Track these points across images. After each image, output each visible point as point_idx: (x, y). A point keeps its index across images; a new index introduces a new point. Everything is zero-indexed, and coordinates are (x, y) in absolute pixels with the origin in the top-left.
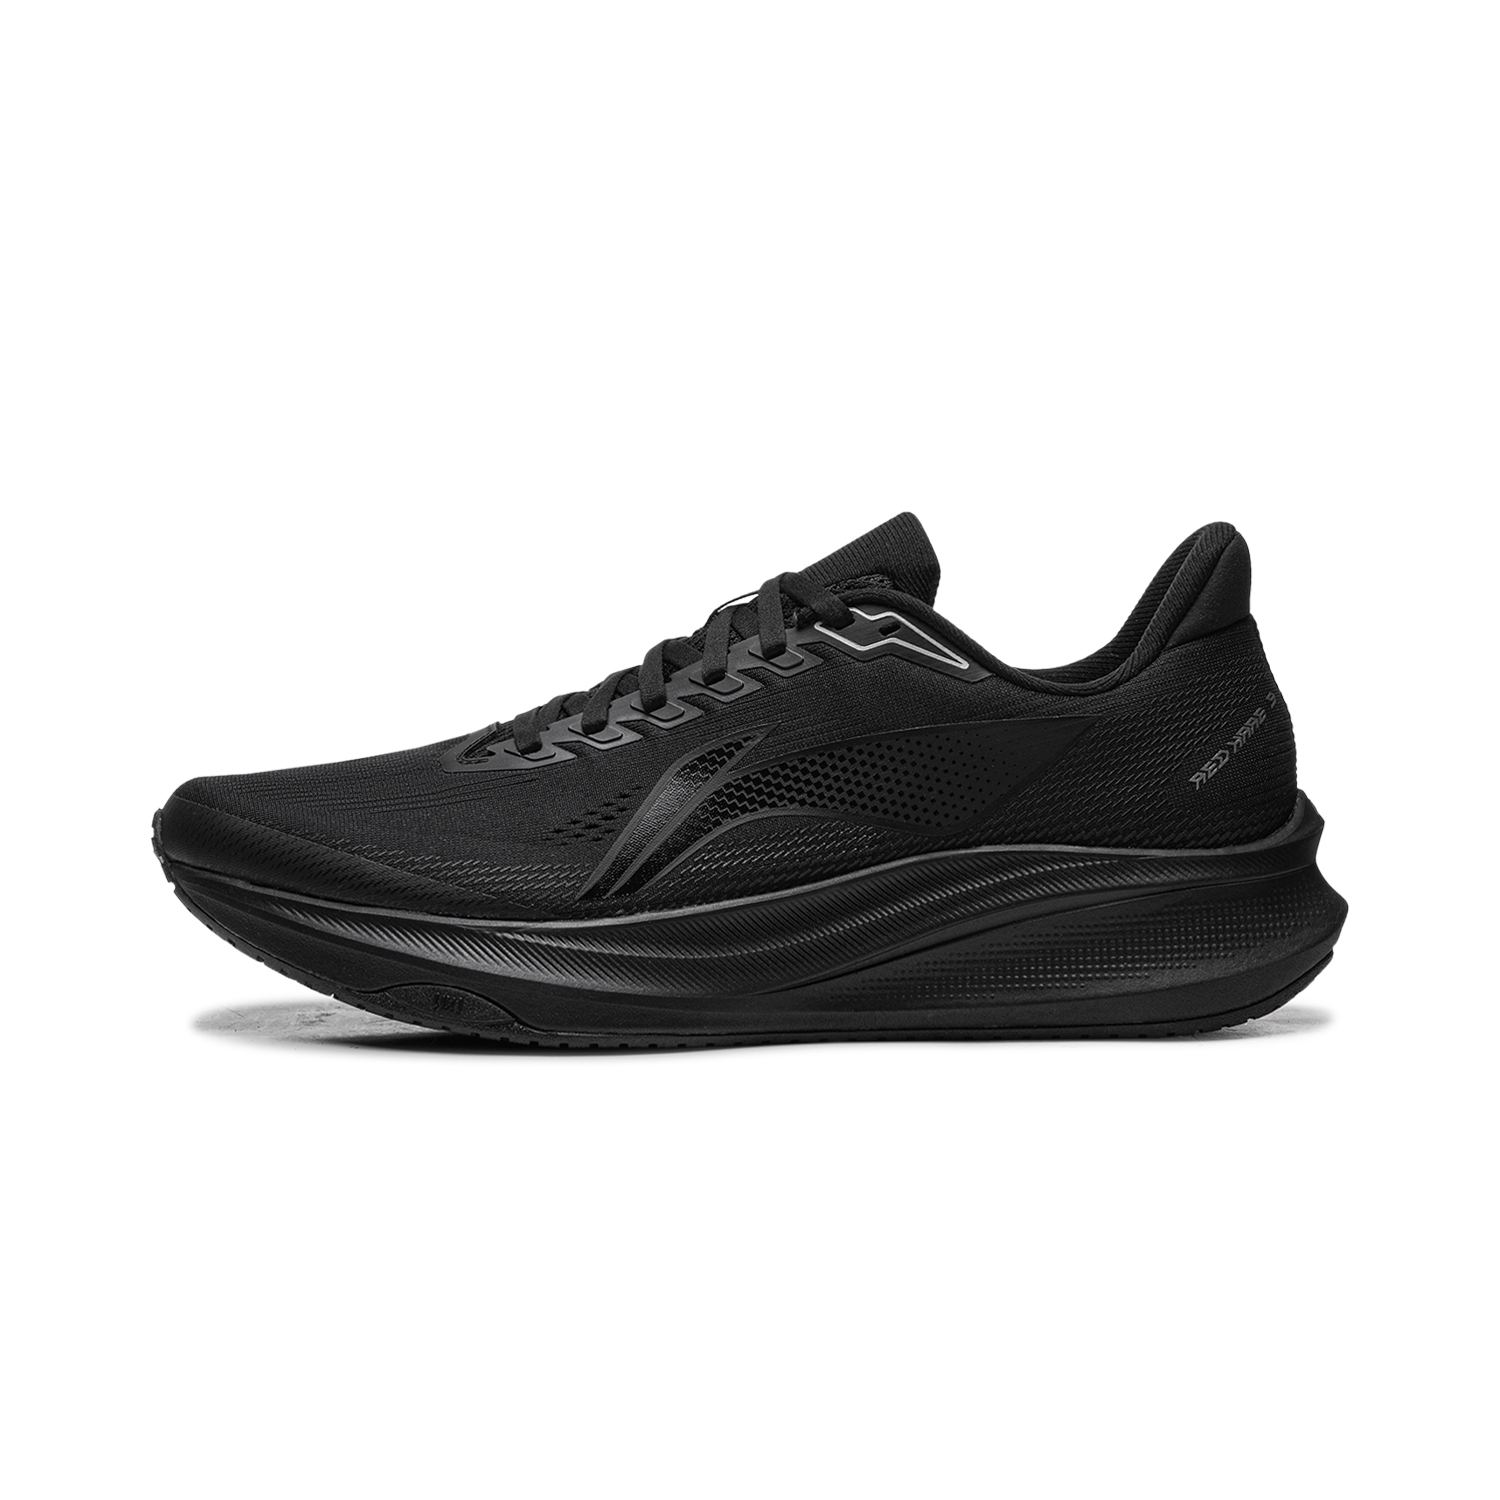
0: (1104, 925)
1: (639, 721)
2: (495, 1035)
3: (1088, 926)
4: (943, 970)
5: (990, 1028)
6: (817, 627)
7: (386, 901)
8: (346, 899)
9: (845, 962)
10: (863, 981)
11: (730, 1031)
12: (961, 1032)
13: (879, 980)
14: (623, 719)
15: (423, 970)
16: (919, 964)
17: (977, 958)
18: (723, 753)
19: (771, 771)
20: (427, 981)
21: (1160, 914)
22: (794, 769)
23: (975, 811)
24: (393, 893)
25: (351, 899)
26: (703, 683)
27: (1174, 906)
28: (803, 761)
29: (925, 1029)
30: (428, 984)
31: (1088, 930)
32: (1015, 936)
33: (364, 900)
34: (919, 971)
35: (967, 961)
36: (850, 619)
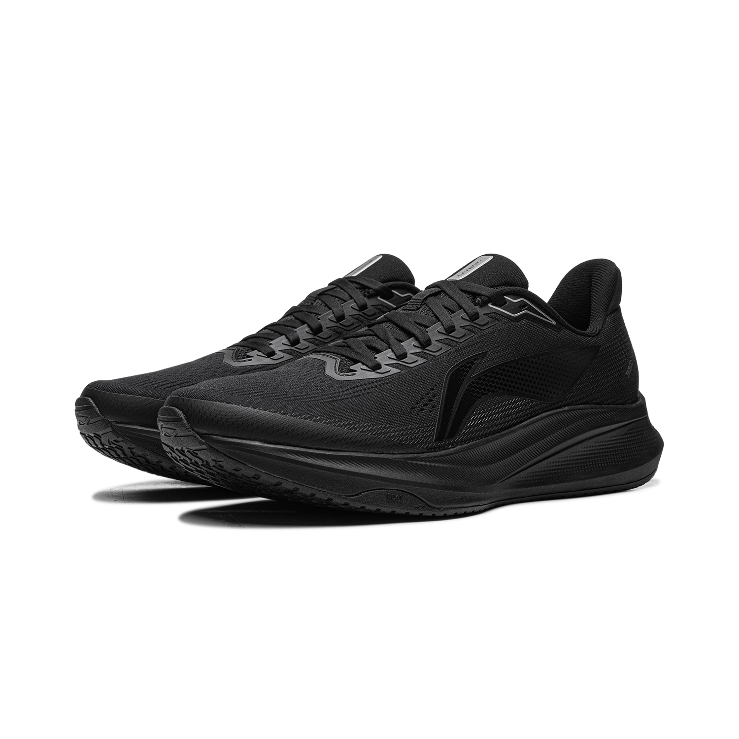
0: (611, 441)
1: (420, 352)
2: (417, 513)
3: (606, 441)
4: (556, 466)
5: (573, 491)
6: (490, 305)
7: (351, 448)
8: (329, 448)
9: (524, 464)
10: (528, 474)
11: (491, 501)
12: (561, 494)
13: (533, 472)
14: (413, 352)
15: (380, 482)
16: (547, 464)
17: (568, 459)
18: (467, 367)
19: (489, 375)
20: (382, 488)
21: (626, 434)
22: (497, 373)
23: (564, 391)
24: (354, 443)
25: (332, 448)
26: (445, 332)
27: (630, 430)
28: (500, 369)
29: (548, 494)
30: (383, 489)
31: (606, 443)
32: (582, 448)
33: (339, 448)
34: (547, 467)
35: (564, 461)
36: (505, 302)
